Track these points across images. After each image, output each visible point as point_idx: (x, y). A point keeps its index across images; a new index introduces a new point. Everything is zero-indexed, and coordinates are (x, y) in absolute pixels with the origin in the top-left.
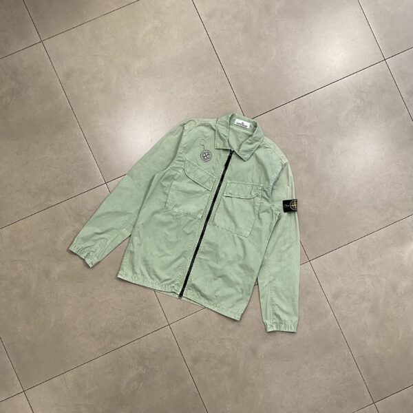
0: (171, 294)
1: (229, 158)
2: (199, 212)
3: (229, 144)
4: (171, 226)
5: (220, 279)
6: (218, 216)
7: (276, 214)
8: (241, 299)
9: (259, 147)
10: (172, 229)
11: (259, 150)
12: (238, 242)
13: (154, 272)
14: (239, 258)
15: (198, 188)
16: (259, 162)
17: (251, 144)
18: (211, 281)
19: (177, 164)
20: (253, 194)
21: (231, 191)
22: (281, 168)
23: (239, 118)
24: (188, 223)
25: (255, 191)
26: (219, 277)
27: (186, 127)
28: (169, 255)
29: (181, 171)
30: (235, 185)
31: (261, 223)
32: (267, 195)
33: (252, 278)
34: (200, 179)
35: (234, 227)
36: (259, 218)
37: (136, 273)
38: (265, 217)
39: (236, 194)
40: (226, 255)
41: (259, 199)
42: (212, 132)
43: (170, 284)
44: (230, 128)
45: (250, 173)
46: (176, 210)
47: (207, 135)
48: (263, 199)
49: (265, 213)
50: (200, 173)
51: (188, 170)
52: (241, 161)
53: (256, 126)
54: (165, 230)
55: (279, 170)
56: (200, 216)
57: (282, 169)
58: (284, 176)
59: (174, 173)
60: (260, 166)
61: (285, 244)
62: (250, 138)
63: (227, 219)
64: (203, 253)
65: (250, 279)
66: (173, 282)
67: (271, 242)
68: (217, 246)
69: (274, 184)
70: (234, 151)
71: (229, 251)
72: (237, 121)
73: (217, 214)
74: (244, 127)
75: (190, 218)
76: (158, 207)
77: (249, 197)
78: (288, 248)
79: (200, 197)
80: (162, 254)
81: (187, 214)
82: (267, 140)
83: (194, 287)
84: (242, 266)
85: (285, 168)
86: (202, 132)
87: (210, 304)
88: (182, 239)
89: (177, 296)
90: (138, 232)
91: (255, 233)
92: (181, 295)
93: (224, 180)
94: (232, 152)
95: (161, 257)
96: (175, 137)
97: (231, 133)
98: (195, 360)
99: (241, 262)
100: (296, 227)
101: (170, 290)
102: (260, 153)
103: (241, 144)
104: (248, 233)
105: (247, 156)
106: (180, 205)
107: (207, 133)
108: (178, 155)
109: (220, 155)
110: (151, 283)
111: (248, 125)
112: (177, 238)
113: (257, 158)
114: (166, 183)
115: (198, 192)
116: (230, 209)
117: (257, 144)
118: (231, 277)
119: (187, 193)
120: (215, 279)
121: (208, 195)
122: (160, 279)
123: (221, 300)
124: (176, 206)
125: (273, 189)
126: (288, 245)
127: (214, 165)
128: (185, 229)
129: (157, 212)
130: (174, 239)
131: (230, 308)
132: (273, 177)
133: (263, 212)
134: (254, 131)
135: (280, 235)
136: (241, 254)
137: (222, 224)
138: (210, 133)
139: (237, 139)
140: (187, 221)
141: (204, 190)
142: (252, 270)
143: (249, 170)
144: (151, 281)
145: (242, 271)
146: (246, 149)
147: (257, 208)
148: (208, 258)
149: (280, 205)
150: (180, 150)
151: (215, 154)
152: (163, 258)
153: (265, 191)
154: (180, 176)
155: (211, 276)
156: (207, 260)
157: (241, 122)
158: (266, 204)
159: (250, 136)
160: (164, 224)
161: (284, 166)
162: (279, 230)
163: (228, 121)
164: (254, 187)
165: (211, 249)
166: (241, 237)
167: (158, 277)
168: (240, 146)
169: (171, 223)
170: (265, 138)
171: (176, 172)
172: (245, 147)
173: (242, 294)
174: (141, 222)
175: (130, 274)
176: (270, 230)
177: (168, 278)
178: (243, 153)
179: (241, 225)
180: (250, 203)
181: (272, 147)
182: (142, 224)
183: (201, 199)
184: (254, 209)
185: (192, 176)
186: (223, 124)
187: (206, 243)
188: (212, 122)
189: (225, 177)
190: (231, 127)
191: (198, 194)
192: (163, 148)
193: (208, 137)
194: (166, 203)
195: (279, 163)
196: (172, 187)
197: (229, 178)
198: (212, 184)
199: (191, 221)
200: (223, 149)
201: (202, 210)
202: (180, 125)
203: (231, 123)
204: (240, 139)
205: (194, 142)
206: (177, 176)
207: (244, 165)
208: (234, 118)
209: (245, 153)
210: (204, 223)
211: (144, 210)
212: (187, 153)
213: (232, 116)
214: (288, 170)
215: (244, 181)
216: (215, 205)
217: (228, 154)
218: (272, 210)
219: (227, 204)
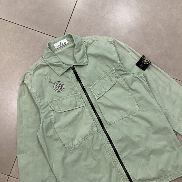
1: (75, 73)
2: (92, 127)
3: (66, 65)
4: (83, 156)
5: (151, 156)
6: (108, 116)
7: (141, 77)
8: (178, 154)
9: (86, 47)
10: (86, 157)
12: (136, 119)
14: (147, 129)
17: (79, 50)
19: (44, 112)
20: (114, 79)
21: (98, 92)
22: (113, 46)
23: (55, 43)
24: (92, 142)
25: (112, 76)
26: (149, 155)
27: (26, 82)
28: (102, 177)
29: (52, 114)
30: (97, 86)
31: (138, 92)
32: (122, 71)
34: (70, 105)
35: (124, 113)
38: (136, 85)
39: (103, 90)
40: (138, 136)
41: (121, 78)
42: (47, 68)
44: (56, 55)
45: (98, 69)
46: (76, 142)
47: (46, 73)
48: (123, 76)
49: (134, 83)
50: (66, 102)
51: (57, 108)
52: (85, 67)
53: (71, 37)
54: (82, 163)
55: (114, 49)
56: (95, 129)
57: (115, 46)
58: (120, 49)
59: (48, 120)
61: (166, 90)
62: (75, 47)
63: (115, 112)
64: (123, 151)
65: (170, 135)
67: (156, 98)
68: (127, 137)
70: (74, 66)
71: (137, 131)
72: (56, 45)
74: (64, 45)
75: (90, 138)
76: (62, 154)
77: (112, 84)
78: (170, 90)
79: (82, 116)
81: (86, 137)
84: (155, 133)
85: (116, 44)
86: (40, 74)
88: (99, 157)
91: (141, 102)
93: (86, 90)
94: (73, 68)
96: (26, 96)
97: (60, 56)
99: (152, 131)
100: (161, 72)
102: (91, 50)
103: (74, 57)
104: (137, 106)
105: (85, 60)
107: (44, 72)
108: (39, 105)
109: (68, 77)
111: (65, 41)
112: (95, 160)
113: (92, 55)
114: (51, 133)
115: (78, 115)
116: (109, 104)
118: (158, 147)
120: (148, 160)
121: (86, 110)
124: (73, 139)
125: (122, 64)
126: (168, 89)
127: (70, 87)
128: (94, 149)
129: (64, 158)
130: (94, 163)
132: (114, 57)
133: (132, 83)
134: (73, 41)
135: (157, 87)
136: (147, 125)
137: (115, 119)
138: (46, 70)
139: (68, 56)
141: (80, 110)
142: (166, 129)
143: (95, 67)
145: (159, 135)
146: (80, 57)
147: (126, 86)
148: (130, 151)
149: (137, 69)
150: (37, 102)
151: (63, 80)
153: (119, 70)
154: (55, 118)
155: (143, 160)
156: (130, 153)
157: (59, 43)
158: (128, 77)
159: (74, 46)
160: (77, 161)
161: (114, 43)
162: (154, 86)
163: (50, 51)
164: (110, 75)
165: (125, 143)
166: (136, 114)
168: (74, 59)
169: (81, 155)
170: (84, 38)
172: (78, 56)
173: (175, 150)
174: (61, 177)
178: (81, 61)
179: (127, 106)
180: (118, 86)
181: (94, 39)
182: (63, 177)
183: (84, 117)
184: (124, 88)
185: (64, 109)
186: (48, 56)
188: (40, 62)
189: (85, 87)
190: (56, 52)
192: (25, 111)
193: (47, 74)
194: (64, 145)
195: (108, 44)
196: (58, 130)
197: (88, 85)
198: (81, 100)
199: (93, 138)
200: (66, 72)
201: (93, 123)
202: (21, 85)
203: (53, 50)
204: (70, 55)
205: (41, 86)
206: (53, 119)
207: (88, 69)
208: (52, 46)
209: (82, 60)
210: (103, 131)
211: (54, 167)
212: (44, 98)
213: (49, 45)
214: (119, 44)
215: (99, 77)
216: (97, 111)
217: (72, 71)
218: (136, 77)
219: (104, 103)
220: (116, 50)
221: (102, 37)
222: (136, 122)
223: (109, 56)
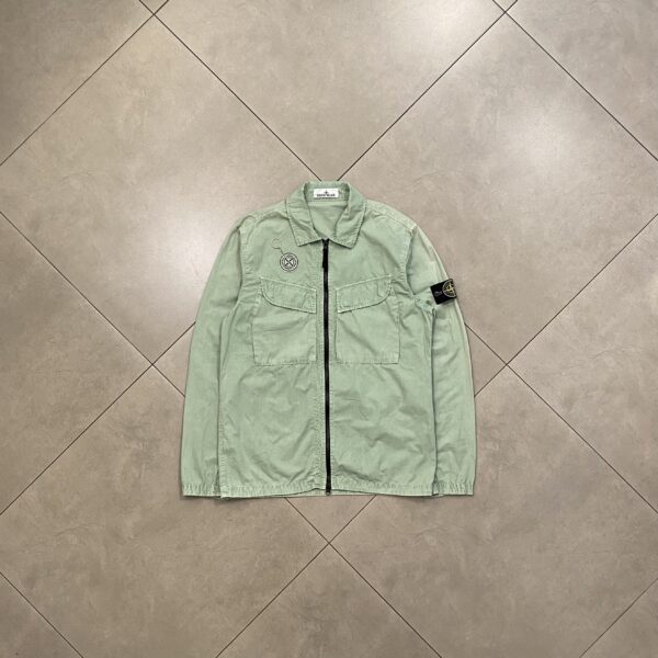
0: (313, 493)
1: (326, 252)
2: (309, 352)
3: (317, 232)
4: (275, 389)
5: (379, 442)
6: (340, 348)
7: (428, 312)
8: (423, 462)
9: (364, 219)
10: (279, 393)
11: (366, 224)
12: (386, 375)
13: (274, 468)
14: (396, 399)
15: (294, 316)
16: (373, 242)
17: (350, 219)
18: (367, 451)
19: (248, 291)
20: (382, 294)
21: (346, 303)
22: (409, 238)
23: (317, 187)
24: (299, 375)
25: (382, 289)
26: (377, 439)
27: (243, 230)
28: (288, 434)
29: (259, 300)
30: (349, 290)
31: (410, 334)
32: (404, 287)
33: (428, 423)
34: (293, 301)
35: (371, 356)
36: (405, 328)
37: (247, 481)
38: (413, 321)
39: (356, 302)
40: (374, 402)
41: (395, 298)
42: (285, 223)
43: (306, 478)
44: (309, 208)
45: (365, 263)
46: (274, 361)
47: (278, 231)
48: (400, 296)
49: (411, 316)
50: (289, 292)
51: (270, 295)
52: (345, 250)
53: (348, 190)
54: (269, 399)
55: (408, 243)
56: (313, 357)
57: (412, 241)
58: (418, 249)
59: (247, 307)
60: (377, 247)
62: (346, 211)
63: (358, 347)
64: (341, 411)
65: (425, 425)
66: (309, 474)
68: (356, 393)
69: (408, 267)
70: (328, 240)
71: (377, 393)
72: (317, 192)
73: (337, 344)
74: (330, 198)
75: (298, 367)
76: (245, 368)
77: (377, 300)
80: (276, 437)
81: (293, 362)
82: (373, 205)
83: (343, 469)
84: (405, 411)
85: (417, 236)
86: (270, 229)
87: (378, 487)
88: (298, 403)
89: (323, 493)
90: (228, 416)
91: (407, 352)
92: (328, 488)
93: (329, 288)
94: (326, 243)
95: (276, 442)
96: (231, 252)
97: (314, 213)
98: (390, 582)
99: (401, 405)
101: (309, 488)
102: (369, 228)
103: (336, 226)
104: (397, 356)
105: (352, 239)
106: (278, 351)
107: (277, 228)
108: (245, 276)
110: (275, 488)
111: (335, 192)
112: (290, 403)
113: (368, 237)
114: (243, 327)
115: (297, 322)
116: (355, 330)
117: (361, 214)
118: (397, 434)
119: (280, 329)
120: (372, 446)
121: (314, 321)
122: (287, 476)
123: (393, 475)
124: (272, 355)
125: (408, 276)
127: (307, 272)
128: (297, 386)
129: (246, 376)
130: (287, 407)
131: (411, 481)
132: (401, 257)
133: (407, 315)
134: (347, 199)
136: (398, 393)
137: (351, 358)
138: (282, 226)
139: (326, 219)
140: (297, 371)
141: (305, 315)
142: (422, 412)
143: (363, 260)
144: (274, 484)
145: (409, 418)
146: (345, 231)
147: (395, 314)
148: (349, 417)
149: (428, 295)
150: (245, 269)
151: (301, 254)
152: (281, 442)
153: (397, 283)
154: (260, 309)
155: (364, 442)
156: (349, 421)
157: (322, 191)
158: (408, 303)
159: (345, 207)
160: (263, 390)
161: (413, 234)
163: (303, 198)
164: (380, 283)
165: (349, 402)
166: (388, 367)
167: (283, 475)
168: (335, 230)
169: (272, 384)
170: (369, 201)
171: (251, 305)
172: (343, 227)
173: (422, 452)
174: (226, 401)
175: (239, 485)
176: (427, 338)
177: (298, 470)
178: (343, 238)
179: (381, 348)
180: (383, 308)
181: (384, 212)
182: (230, 402)
183: (305, 331)
184: (392, 316)
185: (279, 302)
186: (296, 204)
187: (337, 395)
188: (279, 208)
189: (329, 285)
190: (311, 204)
191: (298, 326)
192: (223, 276)
193: (281, 233)
194: (254, 356)
195: (403, 232)
196: (255, 330)
197: (337, 284)
198: (313, 303)
199: (302, 369)
200: (311, 243)
201: (312, 347)
202: (234, 232)
203: (309, 198)
204: (331, 218)
205: (262, 249)
206: (256, 310)
207: (352, 255)
208: (310, 190)
209: (346, 237)
210: (323, 366)
211: (224, 381)
212: (257, 269)
213: (306, 187)
214: (420, 238)
215: (360, 279)
216: (331, 332)
217: (322, 248)
218: (419, 308)
219: (348, 323)
220: (411, 247)
221: (400, 214)
222: (383, 380)
223: (393, 251)
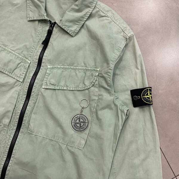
1: (50, 33)
7: (122, 111)
9: (91, 16)
12: (68, 157)
16: (93, 36)
17: (79, 11)
20: (87, 83)
21: (53, 81)
22: (123, 43)
25: (89, 78)
30: (59, 71)
34: (6, 65)
35: (60, 134)
36: (98, 119)
38: (107, 115)
39: (62, 83)
41: (97, 90)
45: (81, 53)
48: (102, 89)
49: (106, 110)
52: (66, 36)
55: (122, 46)
57: (126, 46)
58: (129, 55)
61: (139, 155)
67: (118, 154)
69: (117, 66)
70: (55, 23)
73: (33, 116)
77: (81, 87)
78: (144, 160)
85: (131, 44)
91: (93, 142)
93: (42, 64)
94: (53, 25)
100: (153, 128)
102: (93, 24)
103: (65, 12)
104: (83, 142)
105: (75, 28)
109: (35, 29)
113: (89, 31)
117: (88, 11)
121: (18, 89)
125: (114, 74)
126: (142, 156)
132: (113, 56)
133: (104, 108)
135: (131, 143)
137: (42, 132)
146: (71, 18)
147: (94, 104)
149: (127, 97)
153: (103, 77)
158: (107, 97)
161: (129, 40)
162: (128, 135)
164: (88, 73)
166: (73, 150)
176: (115, 135)
181: (109, 14)
187: (15, 163)
189: (43, 60)
191: (4, 89)
193: (16, 5)
195: (120, 36)
197: (50, 62)
198: (24, 72)
200: (39, 21)
204: (63, 6)
207: (71, 42)
209: (70, 24)
210: (14, 131)
214: (134, 46)
215: (72, 64)
216: (31, 102)
217: (47, 28)
218: (116, 105)
219: (48, 99)
220: (124, 51)
221: (122, 21)
222: (64, 161)
223: (108, 49)
